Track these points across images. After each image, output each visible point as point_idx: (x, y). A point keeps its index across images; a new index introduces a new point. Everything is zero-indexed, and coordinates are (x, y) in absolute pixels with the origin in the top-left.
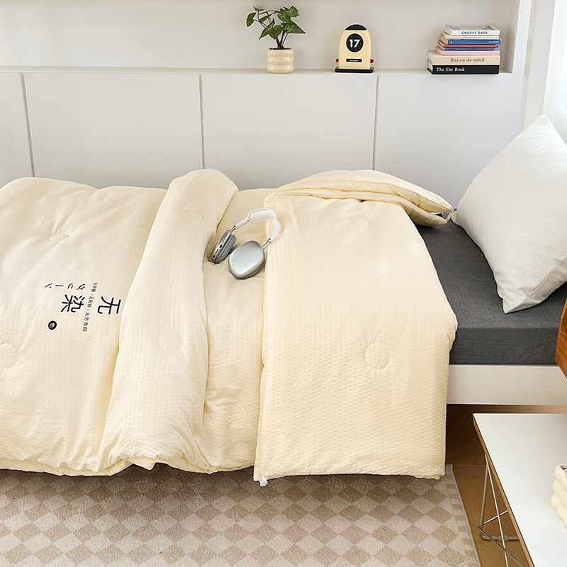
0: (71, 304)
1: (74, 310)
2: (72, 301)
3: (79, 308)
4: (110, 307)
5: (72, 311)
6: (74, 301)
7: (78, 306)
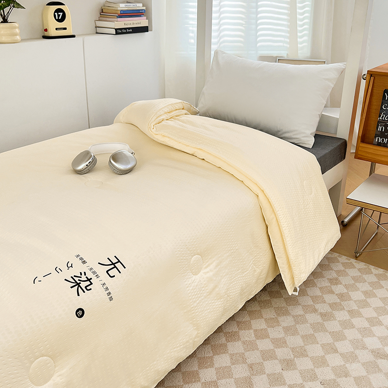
0: (79, 284)
1: (88, 288)
2: (78, 282)
3: (91, 284)
4: (115, 267)
5: (88, 290)
6: (79, 280)
7: (88, 283)
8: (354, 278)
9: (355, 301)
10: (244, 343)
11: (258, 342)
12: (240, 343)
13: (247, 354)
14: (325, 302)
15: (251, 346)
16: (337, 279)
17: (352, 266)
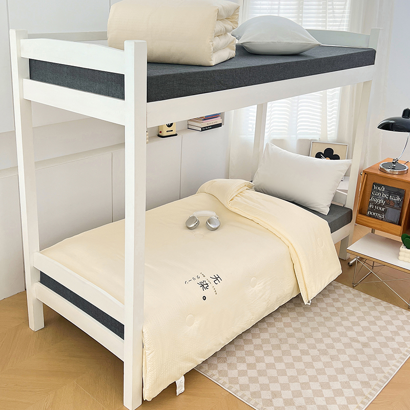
0: (203, 286)
1: (207, 288)
7: (207, 285)
8: (348, 299)
9: (346, 312)
10: (277, 328)
11: (285, 329)
12: (275, 328)
13: (279, 334)
14: (328, 311)
15: (281, 330)
16: (338, 299)
17: (349, 292)
